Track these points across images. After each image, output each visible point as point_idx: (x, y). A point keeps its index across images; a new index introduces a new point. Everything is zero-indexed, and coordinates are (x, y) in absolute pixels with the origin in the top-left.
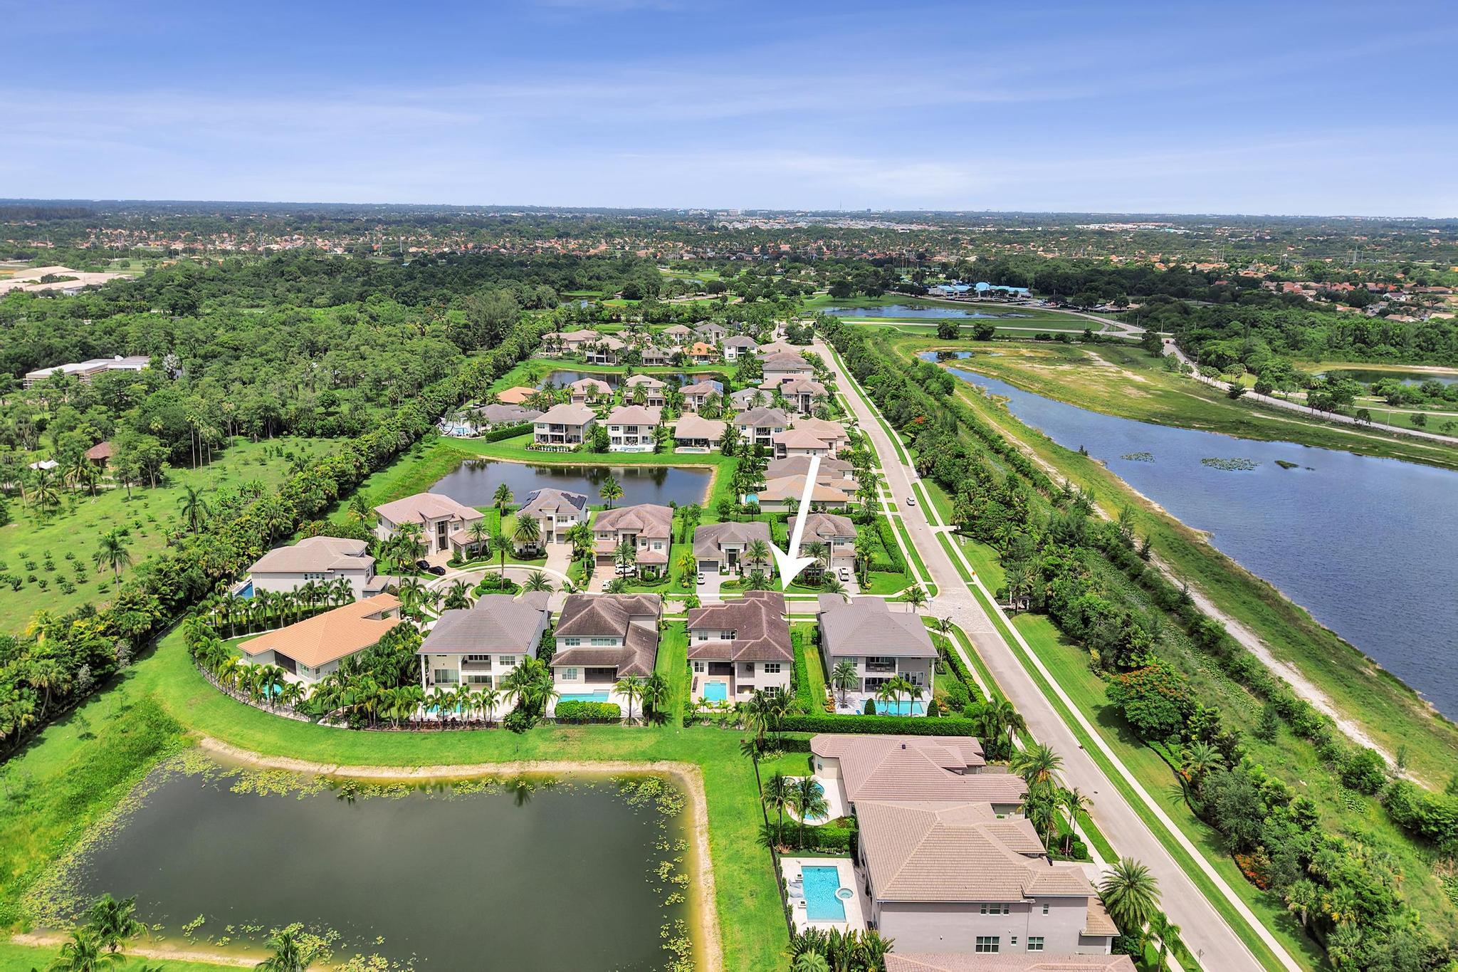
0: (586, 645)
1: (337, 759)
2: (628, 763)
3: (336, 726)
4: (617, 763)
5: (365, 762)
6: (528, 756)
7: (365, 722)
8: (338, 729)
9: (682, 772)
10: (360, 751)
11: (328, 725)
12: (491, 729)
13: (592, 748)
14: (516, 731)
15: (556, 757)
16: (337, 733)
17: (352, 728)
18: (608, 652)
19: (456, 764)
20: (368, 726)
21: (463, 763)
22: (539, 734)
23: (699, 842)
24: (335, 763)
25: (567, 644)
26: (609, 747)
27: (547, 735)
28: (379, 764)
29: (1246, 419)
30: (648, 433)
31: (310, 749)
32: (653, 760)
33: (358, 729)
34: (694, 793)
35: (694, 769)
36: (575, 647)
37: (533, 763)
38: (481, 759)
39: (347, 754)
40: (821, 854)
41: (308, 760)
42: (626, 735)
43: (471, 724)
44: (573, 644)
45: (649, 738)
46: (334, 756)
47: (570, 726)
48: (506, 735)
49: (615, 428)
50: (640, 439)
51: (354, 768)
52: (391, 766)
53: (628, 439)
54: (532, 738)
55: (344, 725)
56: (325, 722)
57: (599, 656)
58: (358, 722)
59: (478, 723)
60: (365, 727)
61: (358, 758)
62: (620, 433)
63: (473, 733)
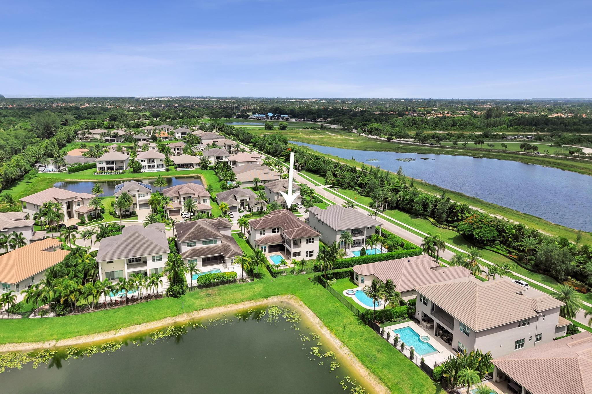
0: (199, 246)
1: (55, 336)
2: (253, 301)
3: (45, 316)
4: (246, 302)
5: (79, 334)
6: (191, 309)
7: (68, 309)
8: (48, 318)
9: (286, 300)
10: (72, 328)
11: (38, 317)
12: (159, 299)
13: (229, 297)
14: (176, 297)
15: (208, 306)
16: (48, 321)
17: (59, 315)
18: (214, 247)
19: (145, 322)
20: (71, 312)
21: (150, 321)
22: (192, 296)
23: (323, 332)
24: (54, 339)
25: (188, 246)
26: (238, 295)
27: (196, 296)
28: (89, 333)
29: (399, 147)
30: (161, 163)
31: (30, 334)
32: (267, 297)
33: (64, 315)
34: (301, 309)
35: (292, 297)
36: (193, 247)
37: (195, 312)
38: (161, 316)
39: (62, 332)
40: (396, 322)
41: (31, 342)
42: (244, 288)
43: (145, 298)
44: (191, 246)
45: (258, 286)
46: (52, 335)
47: (208, 288)
48: (171, 300)
49: (143, 161)
50: (156, 166)
51: (70, 340)
52: (99, 333)
53: (149, 166)
54: (187, 298)
55: (52, 315)
56: (35, 316)
57: (209, 251)
58: (63, 310)
59: (150, 296)
60: (69, 313)
61: (71, 333)
62: (146, 163)
63: (148, 303)
